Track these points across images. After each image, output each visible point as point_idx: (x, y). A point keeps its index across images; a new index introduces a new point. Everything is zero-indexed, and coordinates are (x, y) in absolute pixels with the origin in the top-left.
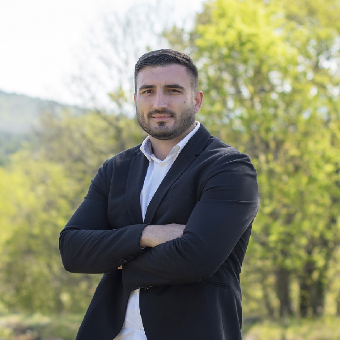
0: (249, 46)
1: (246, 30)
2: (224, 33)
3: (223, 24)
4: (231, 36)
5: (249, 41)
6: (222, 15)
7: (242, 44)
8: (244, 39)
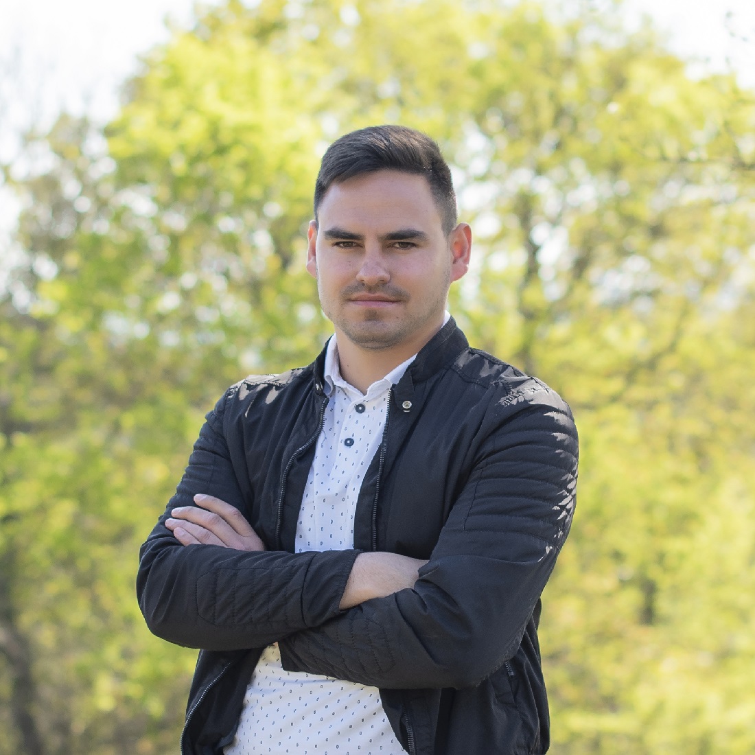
0: (237, 155)
1: (232, 116)
2: (176, 125)
3: (173, 102)
4: (194, 131)
5: (236, 142)
6: (174, 81)
7: (221, 151)
8: (225, 137)
